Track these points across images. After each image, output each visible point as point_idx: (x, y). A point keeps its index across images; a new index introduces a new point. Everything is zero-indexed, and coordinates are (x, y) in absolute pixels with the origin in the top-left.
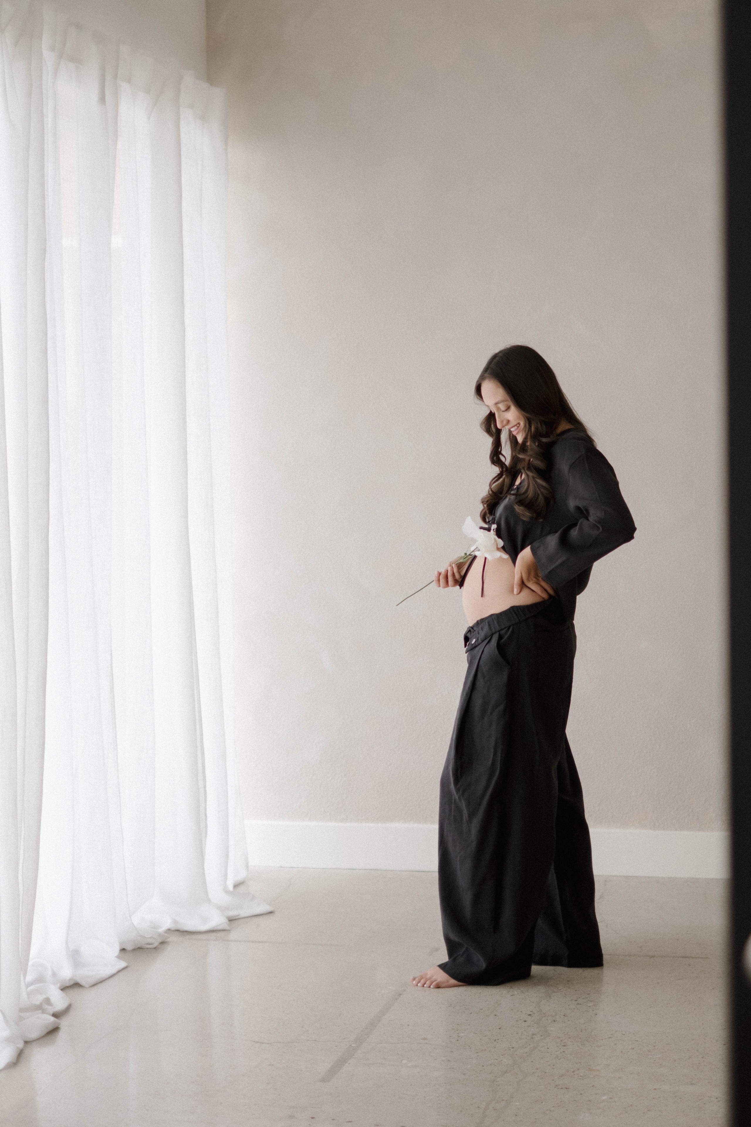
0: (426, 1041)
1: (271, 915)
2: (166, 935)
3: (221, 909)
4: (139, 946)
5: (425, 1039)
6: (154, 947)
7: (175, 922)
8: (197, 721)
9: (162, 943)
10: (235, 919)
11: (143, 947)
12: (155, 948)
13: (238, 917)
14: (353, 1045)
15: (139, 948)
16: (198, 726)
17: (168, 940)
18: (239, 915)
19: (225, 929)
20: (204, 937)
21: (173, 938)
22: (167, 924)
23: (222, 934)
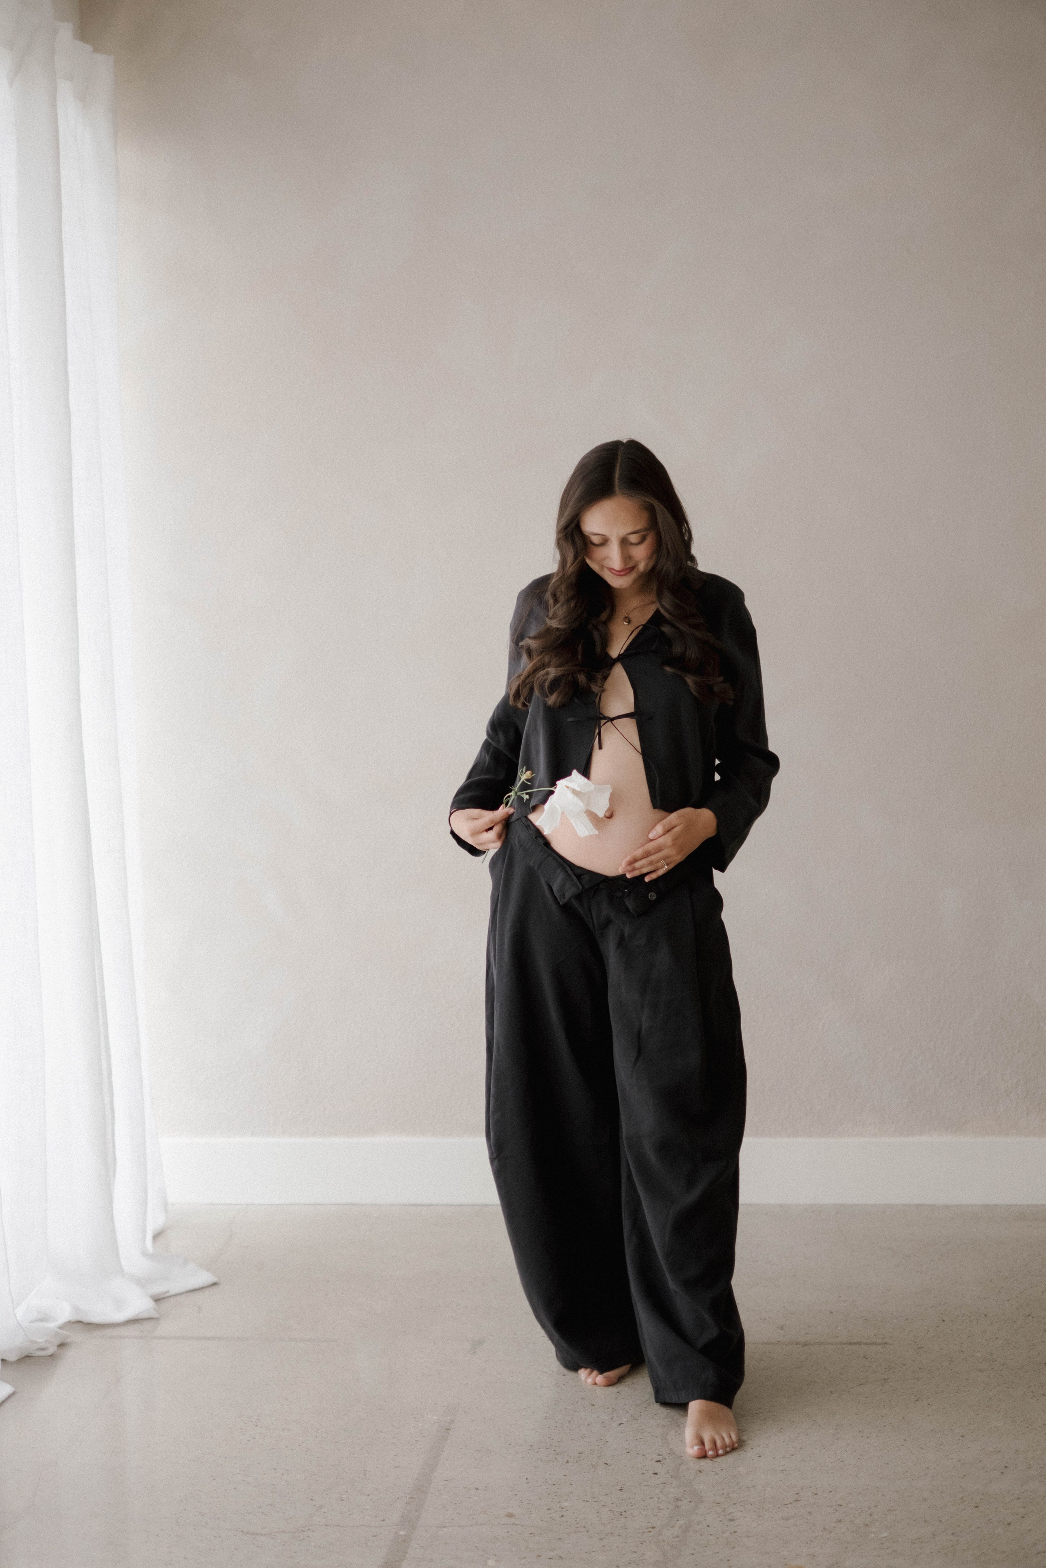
0: (513, 1520)
1: (214, 1287)
2: (64, 1332)
3: (141, 1282)
4: (26, 1354)
5: (510, 1515)
6: (50, 1354)
7: (77, 1309)
8: (100, 1007)
9: (62, 1345)
10: (164, 1298)
11: (32, 1355)
12: (51, 1356)
13: (166, 1295)
14: (402, 1533)
15: (27, 1356)
16: (100, 1014)
17: (69, 1340)
18: (168, 1292)
19: (150, 1316)
20: (123, 1331)
21: (75, 1336)
22: (64, 1314)
23: (147, 1326)
